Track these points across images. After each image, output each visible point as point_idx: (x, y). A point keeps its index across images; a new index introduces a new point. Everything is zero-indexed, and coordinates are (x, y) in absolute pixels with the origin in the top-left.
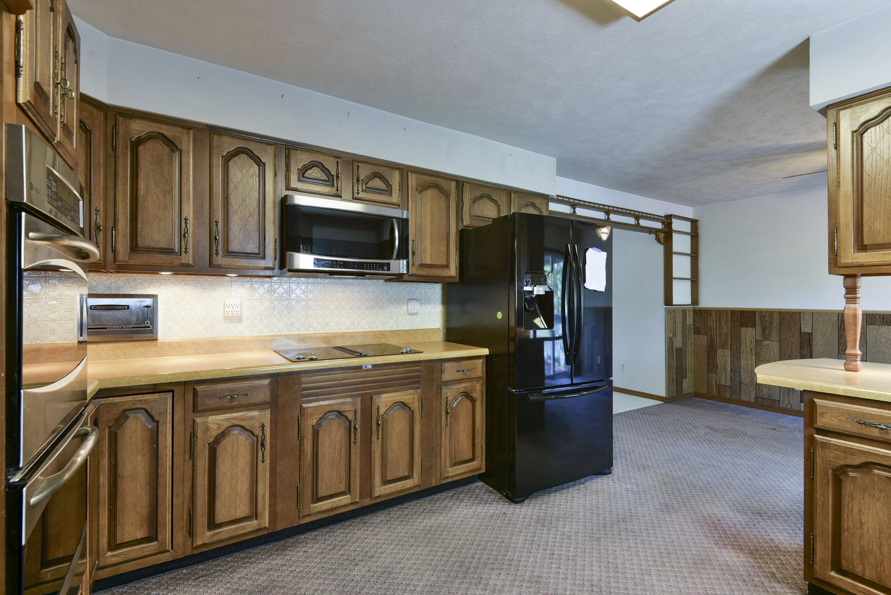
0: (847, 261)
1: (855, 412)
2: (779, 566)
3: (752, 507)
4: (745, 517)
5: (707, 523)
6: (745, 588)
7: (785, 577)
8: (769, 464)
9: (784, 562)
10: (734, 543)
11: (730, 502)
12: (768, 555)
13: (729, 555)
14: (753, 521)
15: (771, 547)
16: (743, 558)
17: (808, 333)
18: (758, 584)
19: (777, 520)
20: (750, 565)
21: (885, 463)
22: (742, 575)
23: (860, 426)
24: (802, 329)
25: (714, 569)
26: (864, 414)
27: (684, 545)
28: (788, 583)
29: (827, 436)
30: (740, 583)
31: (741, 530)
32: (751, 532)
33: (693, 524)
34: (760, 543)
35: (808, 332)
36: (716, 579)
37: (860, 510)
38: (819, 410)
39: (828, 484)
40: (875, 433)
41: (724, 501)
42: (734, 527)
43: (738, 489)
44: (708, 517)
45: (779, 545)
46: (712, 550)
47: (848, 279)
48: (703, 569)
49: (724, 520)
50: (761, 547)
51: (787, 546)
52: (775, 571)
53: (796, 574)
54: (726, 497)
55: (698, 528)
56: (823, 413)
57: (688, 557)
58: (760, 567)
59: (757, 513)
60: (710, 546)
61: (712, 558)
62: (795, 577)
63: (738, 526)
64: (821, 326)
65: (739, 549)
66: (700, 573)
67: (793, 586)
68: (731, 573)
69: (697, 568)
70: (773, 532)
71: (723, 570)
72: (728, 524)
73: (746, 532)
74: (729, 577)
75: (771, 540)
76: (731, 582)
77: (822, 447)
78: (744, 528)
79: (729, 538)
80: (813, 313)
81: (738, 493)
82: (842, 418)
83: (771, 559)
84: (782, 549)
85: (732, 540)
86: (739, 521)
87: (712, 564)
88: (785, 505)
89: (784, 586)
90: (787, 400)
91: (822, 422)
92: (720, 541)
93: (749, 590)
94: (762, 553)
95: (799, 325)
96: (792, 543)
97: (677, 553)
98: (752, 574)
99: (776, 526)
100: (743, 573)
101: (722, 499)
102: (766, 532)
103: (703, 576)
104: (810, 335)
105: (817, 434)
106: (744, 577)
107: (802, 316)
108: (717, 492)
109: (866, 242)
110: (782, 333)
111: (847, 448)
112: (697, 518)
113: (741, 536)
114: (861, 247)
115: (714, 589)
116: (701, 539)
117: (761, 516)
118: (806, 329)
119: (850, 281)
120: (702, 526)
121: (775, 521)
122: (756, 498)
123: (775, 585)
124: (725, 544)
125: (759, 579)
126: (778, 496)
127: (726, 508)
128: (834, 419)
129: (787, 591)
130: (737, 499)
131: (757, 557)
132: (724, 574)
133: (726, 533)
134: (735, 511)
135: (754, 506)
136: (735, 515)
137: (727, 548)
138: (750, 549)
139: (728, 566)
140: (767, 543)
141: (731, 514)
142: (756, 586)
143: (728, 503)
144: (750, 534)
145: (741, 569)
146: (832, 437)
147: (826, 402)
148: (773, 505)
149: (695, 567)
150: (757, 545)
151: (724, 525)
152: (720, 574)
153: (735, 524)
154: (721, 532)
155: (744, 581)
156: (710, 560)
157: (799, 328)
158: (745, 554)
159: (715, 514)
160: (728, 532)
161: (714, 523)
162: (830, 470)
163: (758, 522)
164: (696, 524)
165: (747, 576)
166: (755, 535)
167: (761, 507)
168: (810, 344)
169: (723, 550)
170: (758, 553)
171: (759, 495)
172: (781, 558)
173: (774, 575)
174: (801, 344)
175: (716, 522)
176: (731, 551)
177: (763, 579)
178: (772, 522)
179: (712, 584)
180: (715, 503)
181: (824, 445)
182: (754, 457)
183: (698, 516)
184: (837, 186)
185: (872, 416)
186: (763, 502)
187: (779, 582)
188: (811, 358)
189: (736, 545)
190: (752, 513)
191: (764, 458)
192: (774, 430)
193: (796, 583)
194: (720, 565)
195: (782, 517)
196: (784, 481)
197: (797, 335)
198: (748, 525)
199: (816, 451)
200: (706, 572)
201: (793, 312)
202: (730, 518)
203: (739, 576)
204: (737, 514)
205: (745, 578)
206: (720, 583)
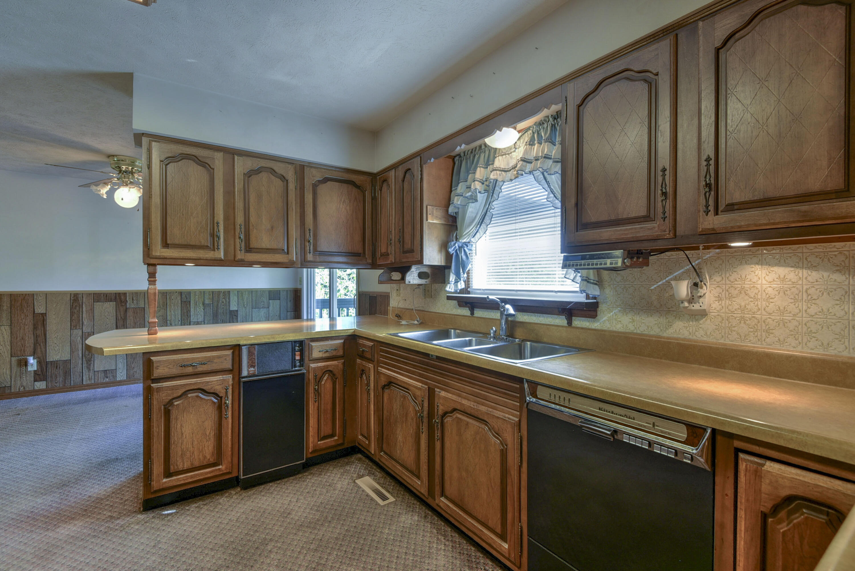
0: (156, 254)
1: (178, 360)
2: (110, 509)
3: (53, 484)
4: (55, 495)
5: (22, 521)
6: (99, 540)
7: (120, 513)
8: (40, 444)
9: (111, 504)
10: (63, 519)
11: (29, 492)
12: (96, 507)
13: (66, 529)
14: (64, 494)
15: (93, 501)
16: (79, 523)
17: (42, 314)
18: (106, 530)
19: (82, 481)
20: (90, 523)
21: (196, 388)
22: (89, 534)
23: (181, 368)
24: (35, 310)
25: (62, 548)
26: (183, 360)
27: (14, 553)
28: (125, 514)
29: (160, 383)
30: (93, 540)
31: (59, 506)
32: (69, 502)
33: (7, 532)
34: (84, 504)
35: (42, 312)
36: (71, 553)
37: (181, 426)
38: (155, 365)
39: (161, 416)
40: (190, 370)
41: (22, 495)
42: (52, 508)
43: (27, 478)
44: (17, 517)
45: (99, 496)
46: (48, 537)
47: (151, 267)
48: (52, 555)
49: (37, 509)
50: (86, 507)
51: (104, 493)
52: (110, 514)
53: (124, 505)
54: (21, 491)
55: (16, 531)
56: (158, 366)
57: (29, 559)
58: (98, 519)
59: (63, 486)
60: (43, 536)
61: (53, 542)
62: (125, 507)
63: (54, 505)
64: (54, 306)
65: (71, 520)
66: (53, 560)
67: (129, 514)
68: (80, 539)
69: (47, 559)
70: (86, 491)
71: (71, 542)
72: (43, 509)
73: (65, 504)
74: (81, 543)
75: (90, 497)
76: (86, 545)
77: (157, 392)
78: (61, 503)
79: (55, 518)
80: (46, 295)
81: (30, 481)
82: (171, 366)
83: (101, 509)
84: (103, 498)
85: (59, 518)
86: (52, 501)
87: (58, 546)
88: (79, 468)
89: (123, 518)
90: (19, 383)
91: (157, 373)
92: (49, 526)
93: (104, 539)
94: (91, 509)
95: (32, 306)
96: (106, 488)
97: (13, 565)
98: (96, 528)
99: (85, 485)
100: (89, 533)
101: (19, 494)
102: (81, 494)
103: (57, 560)
104: (44, 315)
105: (153, 383)
106: (92, 534)
107: (35, 297)
108: (7, 492)
109: (169, 242)
110: (13, 316)
111: (174, 386)
112: (7, 524)
113: (64, 510)
114: (166, 245)
115: (76, 560)
116: (28, 538)
117: (67, 486)
118: (40, 309)
119: (151, 268)
120: (18, 527)
121: (82, 483)
122: (51, 475)
123: (118, 522)
124: (55, 525)
125: (105, 527)
126: (68, 464)
127: (29, 498)
128: (165, 368)
129: (128, 519)
130: (33, 486)
131: (90, 514)
132: (75, 544)
133: (48, 517)
134: (41, 496)
135: (54, 482)
136: (44, 499)
137: (59, 527)
138: (80, 514)
139: (72, 537)
140: (88, 501)
141: (39, 501)
142: (105, 532)
143: (28, 494)
144: (69, 504)
145: (85, 531)
146: (163, 382)
147: (159, 357)
148: (70, 473)
149: (44, 559)
150: (82, 507)
151: (41, 512)
152: (71, 547)
153: (51, 505)
154: (43, 519)
155: (94, 536)
156: (53, 545)
157: (32, 309)
158: (78, 520)
159: (23, 510)
160: (50, 515)
161: (28, 517)
162: (163, 406)
163: (69, 492)
164: (11, 529)
165: (94, 532)
166: (75, 502)
167: (61, 480)
168: (44, 324)
169: (58, 530)
170: (88, 511)
171: (52, 472)
172: (107, 503)
173: (112, 516)
174: (34, 325)
175: (30, 515)
176: (65, 526)
177: (107, 525)
178: (80, 485)
179: (72, 558)
180: (14, 501)
181: (159, 390)
182: (19, 445)
183: (6, 523)
184: (150, 197)
185: (188, 359)
186: (61, 475)
187: (119, 518)
188: (127, 328)
189: (65, 519)
190: (58, 488)
191: (30, 441)
192: (19, 414)
193: (129, 511)
194: (66, 542)
195: (85, 477)
196: (64, 451)
197: (30, 317)
198: (62, 499)
199: (153, 396)
200: (57, 555)
201: (26, 294)
202: (41, 504)
203: (88, 536)
204: (44, 497)
205: (94, 534)
206: (78, 553)
